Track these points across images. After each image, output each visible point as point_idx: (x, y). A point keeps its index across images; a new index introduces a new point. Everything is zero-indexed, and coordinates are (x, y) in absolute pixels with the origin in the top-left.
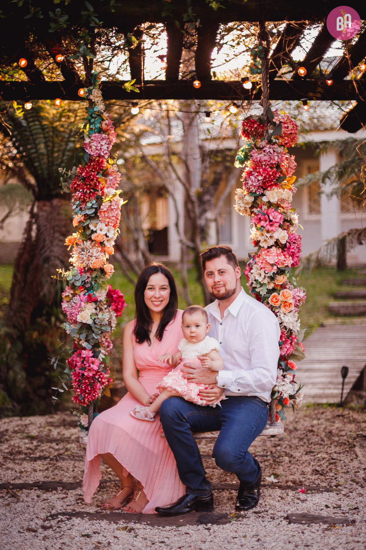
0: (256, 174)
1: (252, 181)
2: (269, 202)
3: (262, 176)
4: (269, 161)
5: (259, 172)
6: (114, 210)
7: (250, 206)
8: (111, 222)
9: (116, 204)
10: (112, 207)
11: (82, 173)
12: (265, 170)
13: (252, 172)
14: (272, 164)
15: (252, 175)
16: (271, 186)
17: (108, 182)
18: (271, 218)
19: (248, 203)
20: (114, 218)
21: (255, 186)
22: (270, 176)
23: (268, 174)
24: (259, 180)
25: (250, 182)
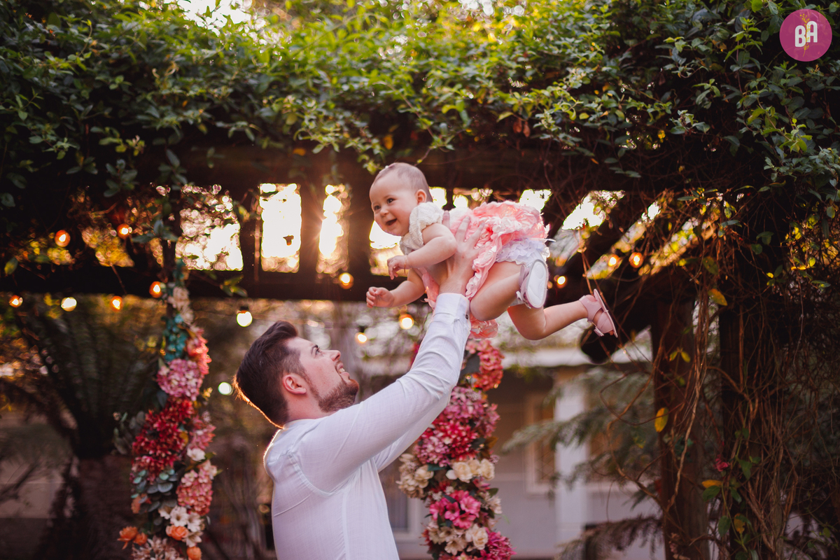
0: (441, 434)
1: (434, 445)
2: (458, 480)
3: (450, 437)
4: (459, 414)
5: (445, 431)
6: (203, 485)
7: (425, 485)
8: (198, 506)
9: (206, 476)
10: (201, 481)
11: (155, 422)
12: (454, 428)
13: (432, 430)
14: (463, 418)
15: (434, 435)
16: (464, 454)
17: (195, 439)
18: (463, 507)
19: (422, 482)
20: (202, 499)
21: (437, 454)
22: (463, 438)
23: (459, 434)
24: (444, 445)
25: (430, 447)
